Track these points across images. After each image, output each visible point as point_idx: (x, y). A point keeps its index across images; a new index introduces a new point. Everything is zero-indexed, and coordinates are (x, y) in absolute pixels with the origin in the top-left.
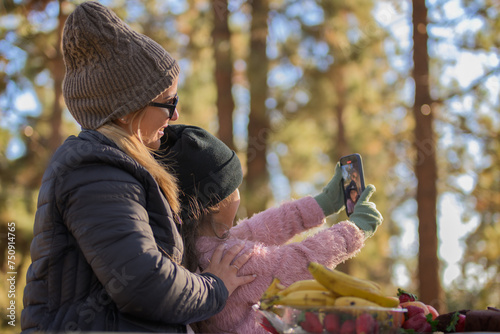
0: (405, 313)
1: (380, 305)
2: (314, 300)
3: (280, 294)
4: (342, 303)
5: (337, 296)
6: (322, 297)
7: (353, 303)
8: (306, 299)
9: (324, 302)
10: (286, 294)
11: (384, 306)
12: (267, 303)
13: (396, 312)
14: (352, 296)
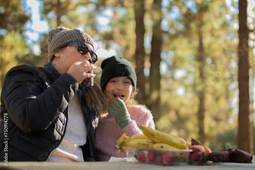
0: (191, 152)
1: (177, 148)
2: (143, 144)
3: (126, 141)
4: (156, 147)
5: (154, 143)
6: (147, 143)
7: (162, 147)
8: (139, 144)
9: (148, 145)
10: (129, 141)
11: (179, 149)
12: (119, 145)
13: (185, 152)
14: (162, 143)
